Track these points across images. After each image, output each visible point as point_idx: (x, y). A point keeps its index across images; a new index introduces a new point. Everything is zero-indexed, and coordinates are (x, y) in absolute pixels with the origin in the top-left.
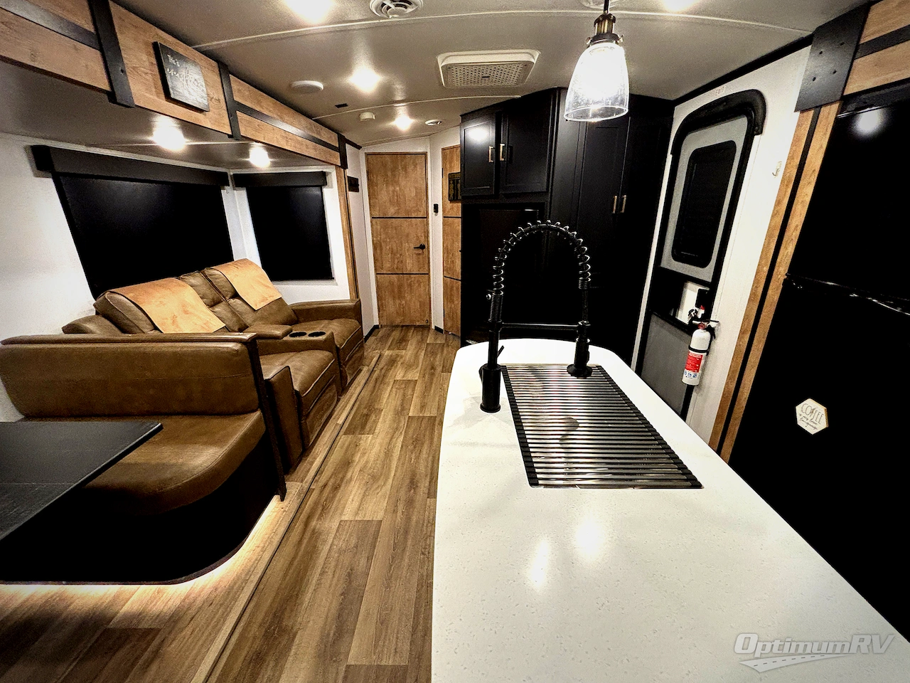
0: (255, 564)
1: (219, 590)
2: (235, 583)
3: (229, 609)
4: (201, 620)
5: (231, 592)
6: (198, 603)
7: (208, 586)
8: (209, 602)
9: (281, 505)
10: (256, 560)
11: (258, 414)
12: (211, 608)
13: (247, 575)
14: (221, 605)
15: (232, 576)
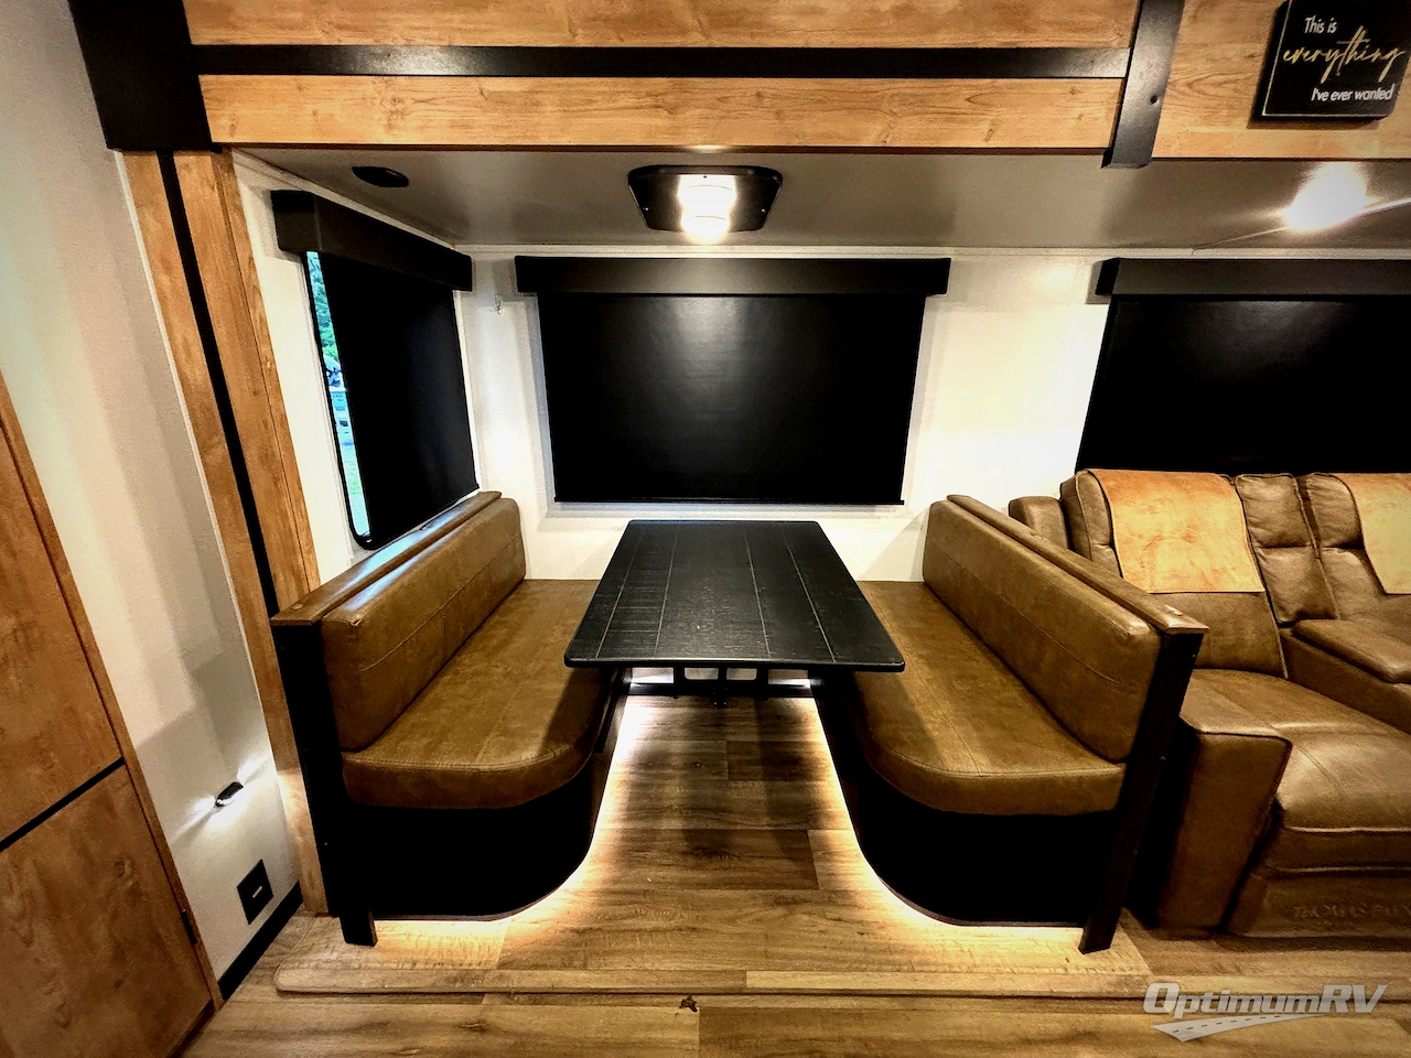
0: (941, 969)
1: (884, 933)
2: (902, 952)
3: (864, 966)
4: (840, 933)
5: (888, 955)
6: (858, 915)
7: (883, 913)
8: (863, 927)
9: (1069, 952)
10: (950, 966)
11: (1114, 770)
12: (858, 938)
13: (920, 963)
14: (865, 950)
15: (908, 939)
